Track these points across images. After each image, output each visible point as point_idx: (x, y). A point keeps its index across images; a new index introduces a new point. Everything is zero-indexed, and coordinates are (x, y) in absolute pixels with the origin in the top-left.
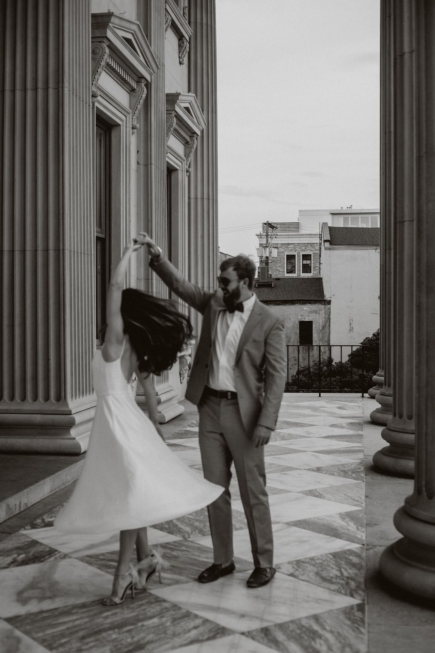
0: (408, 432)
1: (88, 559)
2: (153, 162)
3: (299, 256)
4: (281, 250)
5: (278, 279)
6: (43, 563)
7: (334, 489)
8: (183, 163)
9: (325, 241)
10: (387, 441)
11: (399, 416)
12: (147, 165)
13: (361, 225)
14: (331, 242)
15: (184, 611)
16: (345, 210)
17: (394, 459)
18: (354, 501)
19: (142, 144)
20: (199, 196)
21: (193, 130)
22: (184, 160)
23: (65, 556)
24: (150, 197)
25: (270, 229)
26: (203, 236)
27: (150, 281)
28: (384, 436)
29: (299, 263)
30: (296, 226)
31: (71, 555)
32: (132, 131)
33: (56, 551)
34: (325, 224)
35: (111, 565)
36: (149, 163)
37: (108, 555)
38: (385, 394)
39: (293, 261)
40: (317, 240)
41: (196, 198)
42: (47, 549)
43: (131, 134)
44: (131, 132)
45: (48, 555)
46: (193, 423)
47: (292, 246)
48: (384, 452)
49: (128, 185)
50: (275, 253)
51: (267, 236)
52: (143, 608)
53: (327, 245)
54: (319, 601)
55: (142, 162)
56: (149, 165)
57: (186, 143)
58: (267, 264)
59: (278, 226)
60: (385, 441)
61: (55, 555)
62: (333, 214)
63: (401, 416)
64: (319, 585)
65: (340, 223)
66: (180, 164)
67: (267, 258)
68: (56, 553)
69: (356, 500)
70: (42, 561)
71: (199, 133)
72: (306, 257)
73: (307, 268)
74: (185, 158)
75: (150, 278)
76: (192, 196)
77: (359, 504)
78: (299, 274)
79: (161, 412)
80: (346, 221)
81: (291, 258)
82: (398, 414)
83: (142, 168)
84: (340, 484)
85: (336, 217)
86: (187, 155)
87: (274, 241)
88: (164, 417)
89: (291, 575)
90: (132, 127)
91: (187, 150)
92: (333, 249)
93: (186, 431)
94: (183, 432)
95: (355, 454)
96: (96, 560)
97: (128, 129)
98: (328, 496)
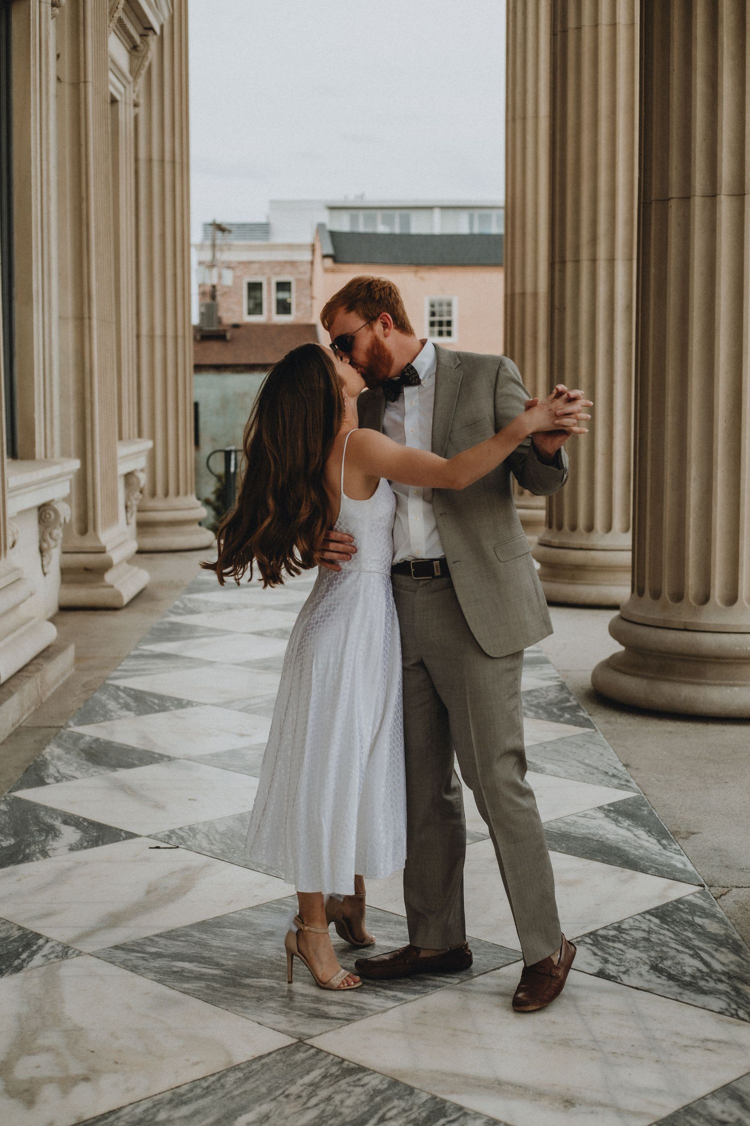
0: (675, 627)
1: (121, 955)
2: (90, 78)
3: (269, 284)
4: (238, 273)
5: (236, 326)
6: (21, 974)
7: (548, 749)
8: (128, 87)
9: (325, 256)
10: (621, 643)
11: (650, 594)
12: (78, 84)
13: (382, 229)
14: (335, 258)
15: (424, 1097)
16: (351, 200)
17: (645, 682)
18: (611, 778)
19: (67, 42)
20: (156, 156)
21: (149, 22)
22: (129, 83)
23: (65, 952)
24: (83, 149)
25: (219, 234)
26: (163, 236)
27: (86, 321)
28: (615, 633)
29: (269, 298)
30: (264, 229)
31: (79, 946)
32: (52, 11)
33: (38, 936)
34: (321, 227)
35: (183, 970)
36: (82, 80)
37: (162, 941)
38: (553, 545)
39: (258, 294)
40: (306, 256)
41: (150, 161)
42: (16, 934)
43: (50, 17)
44: (50, 13)
45: (23, 951)
46: (177, 607)
47: (257, 266)
48: (612, 664)
49: (44, 123)
50: (228, 278)
51: (214, 246)
52: (323, 1093)
53: (329, 262)
54: (710, 1045)
55: (67, 77)
56: (82, 85)
57: (134, 49)
58: (213, 297)
59: (233, 229)
60: (617, 643)
61: (40, 948)
62: (332, 208)
63: (656, 595)
64: (679, 998)
65: (343, 224)
66: (122, 89)
67: (214, 287)
68: (41, 942)
69: (610, 774)
70: (19, 969)
71: (157, 29)
72: (283, 286)
73: (284, 307)
74: (130, 78)
75: (86, 315)
76: (142, 155)
77: (623, 783)
78: (269, 315)
79: (112, 587)
80: (354, 220)
81: (254, 288)
82: (650, 590)
83: (67, 89)
84: (552, 737)
85: (336, 213)
86: (134, 72)
87: (225, 256)
88: (119, 595)
89: (601, 974)
90: (52, 2)
91: (135, 62)
92: (340, 271)
93: (171, 623)
94: (167, 626)
95: (537, 668)
96: (143, 959)
97: (43, 5)
98: (549, 767)
